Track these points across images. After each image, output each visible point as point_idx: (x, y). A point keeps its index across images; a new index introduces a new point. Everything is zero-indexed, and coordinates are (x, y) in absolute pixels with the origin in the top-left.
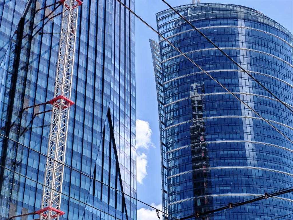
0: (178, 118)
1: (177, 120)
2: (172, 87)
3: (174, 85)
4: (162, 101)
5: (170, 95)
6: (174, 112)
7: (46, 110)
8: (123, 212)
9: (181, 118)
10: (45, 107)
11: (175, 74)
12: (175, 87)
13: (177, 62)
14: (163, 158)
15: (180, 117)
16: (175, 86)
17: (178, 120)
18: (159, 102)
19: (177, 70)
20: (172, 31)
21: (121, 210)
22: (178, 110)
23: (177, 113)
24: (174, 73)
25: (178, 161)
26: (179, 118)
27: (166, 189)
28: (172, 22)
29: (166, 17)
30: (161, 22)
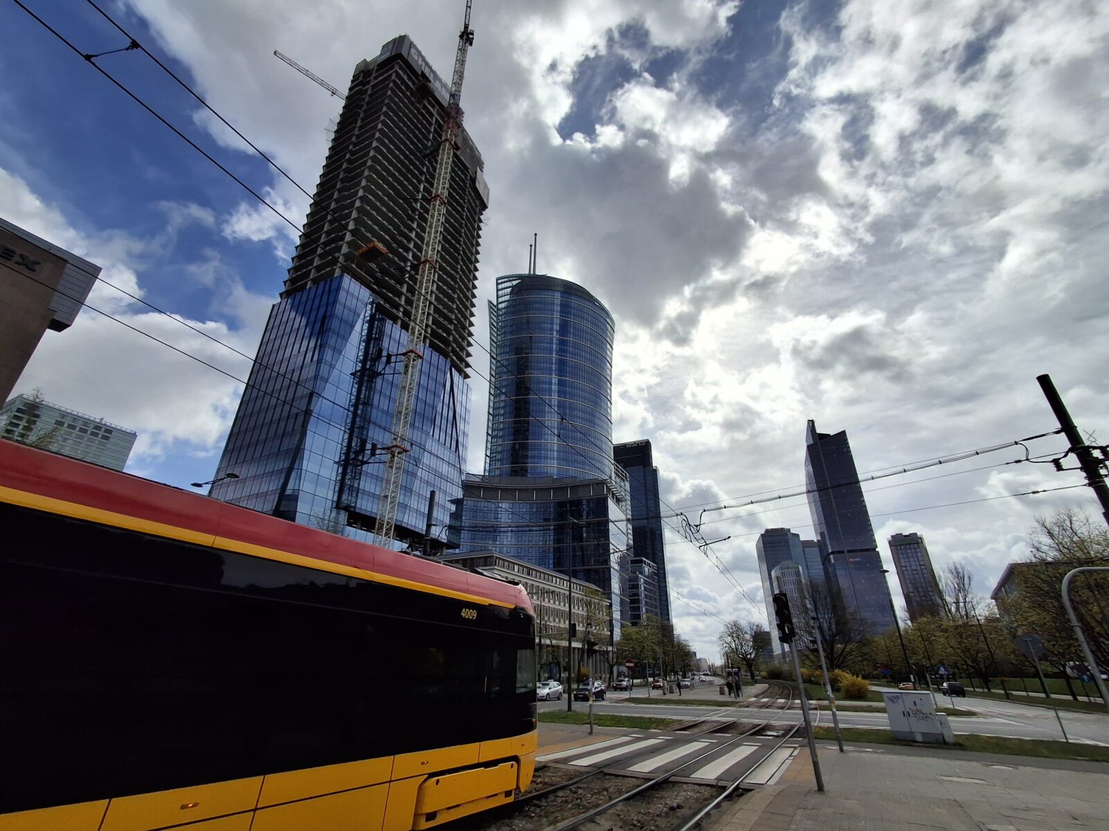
6: (506, 367)
7: (398, 360)
8: (456, 452)
10: (397, 358)
14: (489, 406)
20: (509, 295)
21: (454, 450)
25: (502, 409)
27: (490, 432)
28: (509, 287)
29: (504, 282)
30: (500, 287)
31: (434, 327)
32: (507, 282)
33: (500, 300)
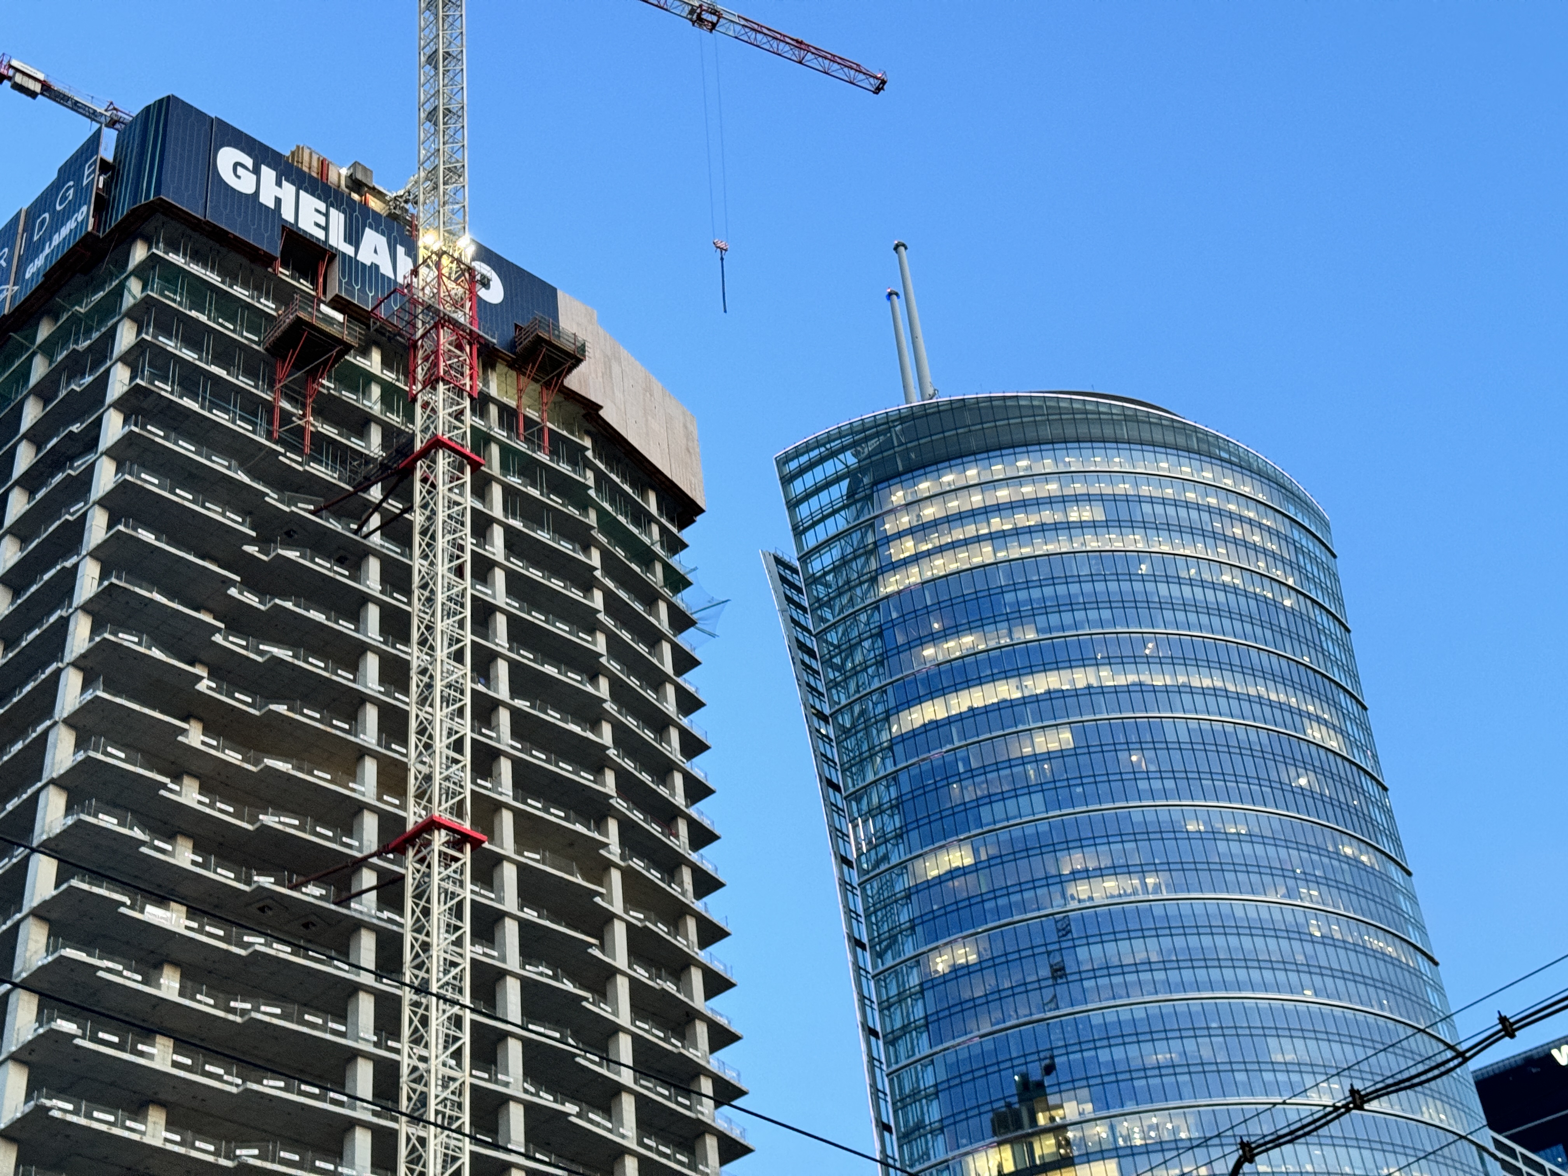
0: (901, 836)
1: (897, 845)
2: (865, 722)
3: (872, 715)
4: (835, 780)
5: (861, 754)
6: (885, 817)
9: (914, 835)
11: (870, 671)
12: (876, 723)
13: (872, 626)
15: (907, 832)
16: (875, 716)
17: (901, 846)
18: (825, 783)
19: (875, 656)
20: (843, 513)
22: (897, 806)
23: (897, 818)
24: (866, 668)
25: (920, 1003)
26: (905, 836)
28: (838, 479)
29: (812, 465)
30: (798, 487)
31: (519, 703)
32: (822, 460)
33: (811, 540)
